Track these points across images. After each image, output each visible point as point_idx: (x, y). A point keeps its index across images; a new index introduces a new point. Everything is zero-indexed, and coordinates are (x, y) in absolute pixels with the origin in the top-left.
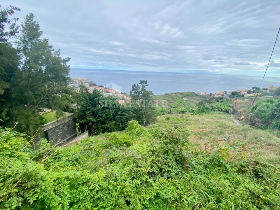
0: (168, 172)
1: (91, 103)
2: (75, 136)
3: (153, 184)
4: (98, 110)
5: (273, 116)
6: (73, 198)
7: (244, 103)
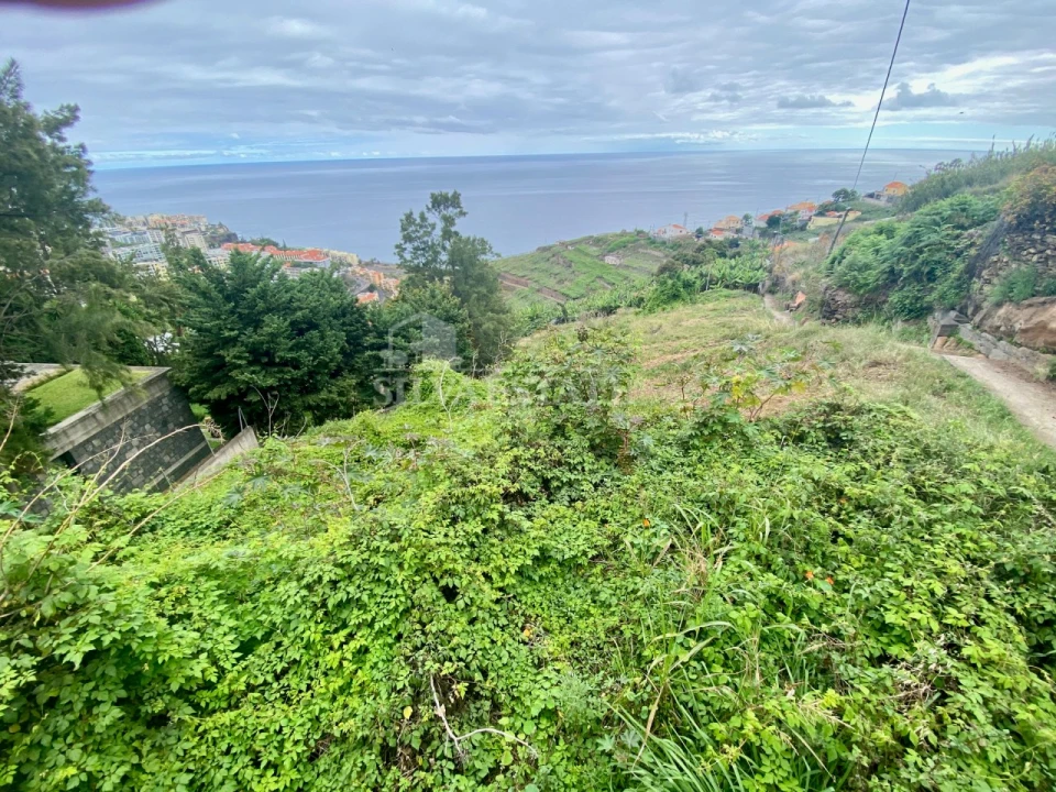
0: (571, 486)
1: (232, 312)
2: (205, 454)
3: (526, 524)
4: (272, 335)
5: (892, 276)
6: (249, 628)
7: (805, 251)
